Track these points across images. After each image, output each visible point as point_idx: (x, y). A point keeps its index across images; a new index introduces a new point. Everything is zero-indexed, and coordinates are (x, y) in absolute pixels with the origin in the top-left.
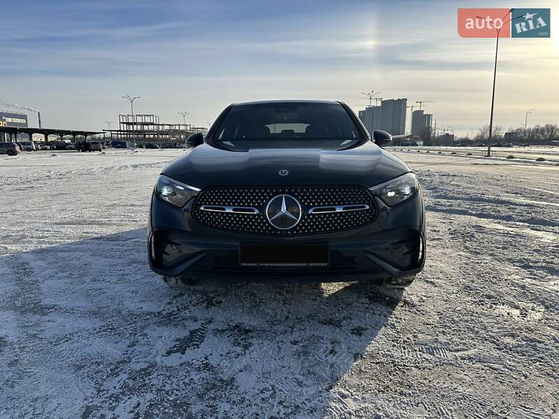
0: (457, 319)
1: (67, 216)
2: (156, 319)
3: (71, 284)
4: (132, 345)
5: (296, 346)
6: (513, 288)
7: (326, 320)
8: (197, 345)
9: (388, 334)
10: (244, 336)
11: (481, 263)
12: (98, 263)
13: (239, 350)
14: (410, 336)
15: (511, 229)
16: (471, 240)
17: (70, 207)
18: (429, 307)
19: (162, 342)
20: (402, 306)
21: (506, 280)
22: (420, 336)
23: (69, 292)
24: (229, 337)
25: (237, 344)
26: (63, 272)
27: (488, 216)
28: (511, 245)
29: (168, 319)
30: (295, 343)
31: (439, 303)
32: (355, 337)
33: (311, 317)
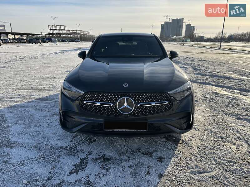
0: (207, 152)
1: (23, 84)
2: (65, 151)
3: (25, 128)
4: (53, 168)
5: (131, 170)
6: (232, 132)
7: (145, 152)
8: (84, 168)
9: (175, 162)
10: (106, 163)
11: (218, 116)
12: (38, 115)
13: (104, 171)
14: (185, 162)
15: (231, 94)
16: (213, 102)
17: (25, 79)
18: (193, 144)
19: (67, 166)
20: (181, 143)
21: (229, 127)
22: (189, 162)
23: (24, 134)
24: (99, 163)
25: (103, 168)
26: (21, 120)
27: (220, 86)
28: (231, 105)
29: (71, 151)
30: (130, 167)
31: (198, 141)
32: (159, 163)
33: (138, 150)
